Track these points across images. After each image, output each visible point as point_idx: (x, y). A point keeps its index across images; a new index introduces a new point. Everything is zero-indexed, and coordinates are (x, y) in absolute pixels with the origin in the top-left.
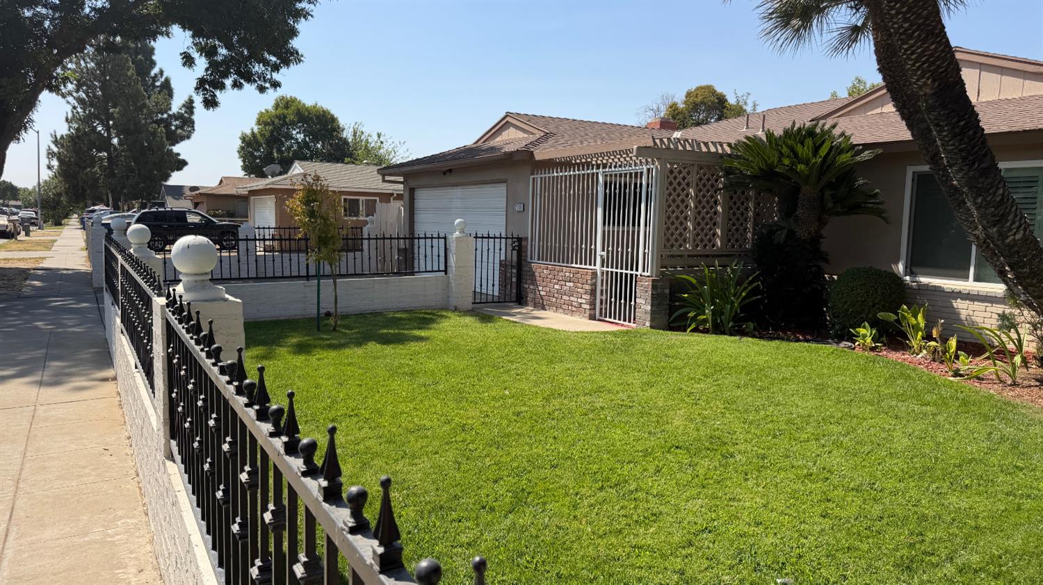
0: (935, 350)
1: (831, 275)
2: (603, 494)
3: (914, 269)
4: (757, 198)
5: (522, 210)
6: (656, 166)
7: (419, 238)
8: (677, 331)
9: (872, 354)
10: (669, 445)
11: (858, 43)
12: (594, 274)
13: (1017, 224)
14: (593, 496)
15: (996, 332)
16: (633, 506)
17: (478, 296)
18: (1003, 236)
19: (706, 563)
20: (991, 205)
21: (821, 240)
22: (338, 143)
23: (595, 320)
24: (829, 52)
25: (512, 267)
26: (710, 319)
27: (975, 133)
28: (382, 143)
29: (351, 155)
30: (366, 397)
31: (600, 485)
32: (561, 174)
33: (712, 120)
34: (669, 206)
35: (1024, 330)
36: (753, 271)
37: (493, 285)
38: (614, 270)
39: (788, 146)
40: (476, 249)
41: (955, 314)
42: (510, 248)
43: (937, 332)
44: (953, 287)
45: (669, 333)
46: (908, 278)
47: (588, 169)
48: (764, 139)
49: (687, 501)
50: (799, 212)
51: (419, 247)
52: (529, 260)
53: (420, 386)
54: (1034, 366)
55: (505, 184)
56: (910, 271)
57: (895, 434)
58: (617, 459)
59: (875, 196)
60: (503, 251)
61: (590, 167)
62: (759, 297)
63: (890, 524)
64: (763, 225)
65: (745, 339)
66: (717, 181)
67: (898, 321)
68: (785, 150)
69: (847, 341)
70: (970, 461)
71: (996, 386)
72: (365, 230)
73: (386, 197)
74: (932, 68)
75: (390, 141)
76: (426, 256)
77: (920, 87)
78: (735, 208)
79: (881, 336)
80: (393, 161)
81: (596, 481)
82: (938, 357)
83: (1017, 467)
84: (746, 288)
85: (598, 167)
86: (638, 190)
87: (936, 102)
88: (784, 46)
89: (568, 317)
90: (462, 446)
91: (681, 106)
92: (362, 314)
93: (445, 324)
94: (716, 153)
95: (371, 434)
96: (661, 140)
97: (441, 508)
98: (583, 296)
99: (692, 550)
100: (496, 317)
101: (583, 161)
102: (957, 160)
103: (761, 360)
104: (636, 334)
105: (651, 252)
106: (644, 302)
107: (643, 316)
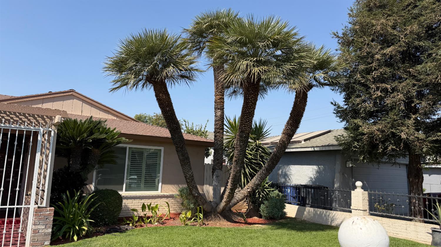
3: (98, 187)
6: (53, 130)
105: (48, 189)
106: (43, 227)
107: (40, 238)
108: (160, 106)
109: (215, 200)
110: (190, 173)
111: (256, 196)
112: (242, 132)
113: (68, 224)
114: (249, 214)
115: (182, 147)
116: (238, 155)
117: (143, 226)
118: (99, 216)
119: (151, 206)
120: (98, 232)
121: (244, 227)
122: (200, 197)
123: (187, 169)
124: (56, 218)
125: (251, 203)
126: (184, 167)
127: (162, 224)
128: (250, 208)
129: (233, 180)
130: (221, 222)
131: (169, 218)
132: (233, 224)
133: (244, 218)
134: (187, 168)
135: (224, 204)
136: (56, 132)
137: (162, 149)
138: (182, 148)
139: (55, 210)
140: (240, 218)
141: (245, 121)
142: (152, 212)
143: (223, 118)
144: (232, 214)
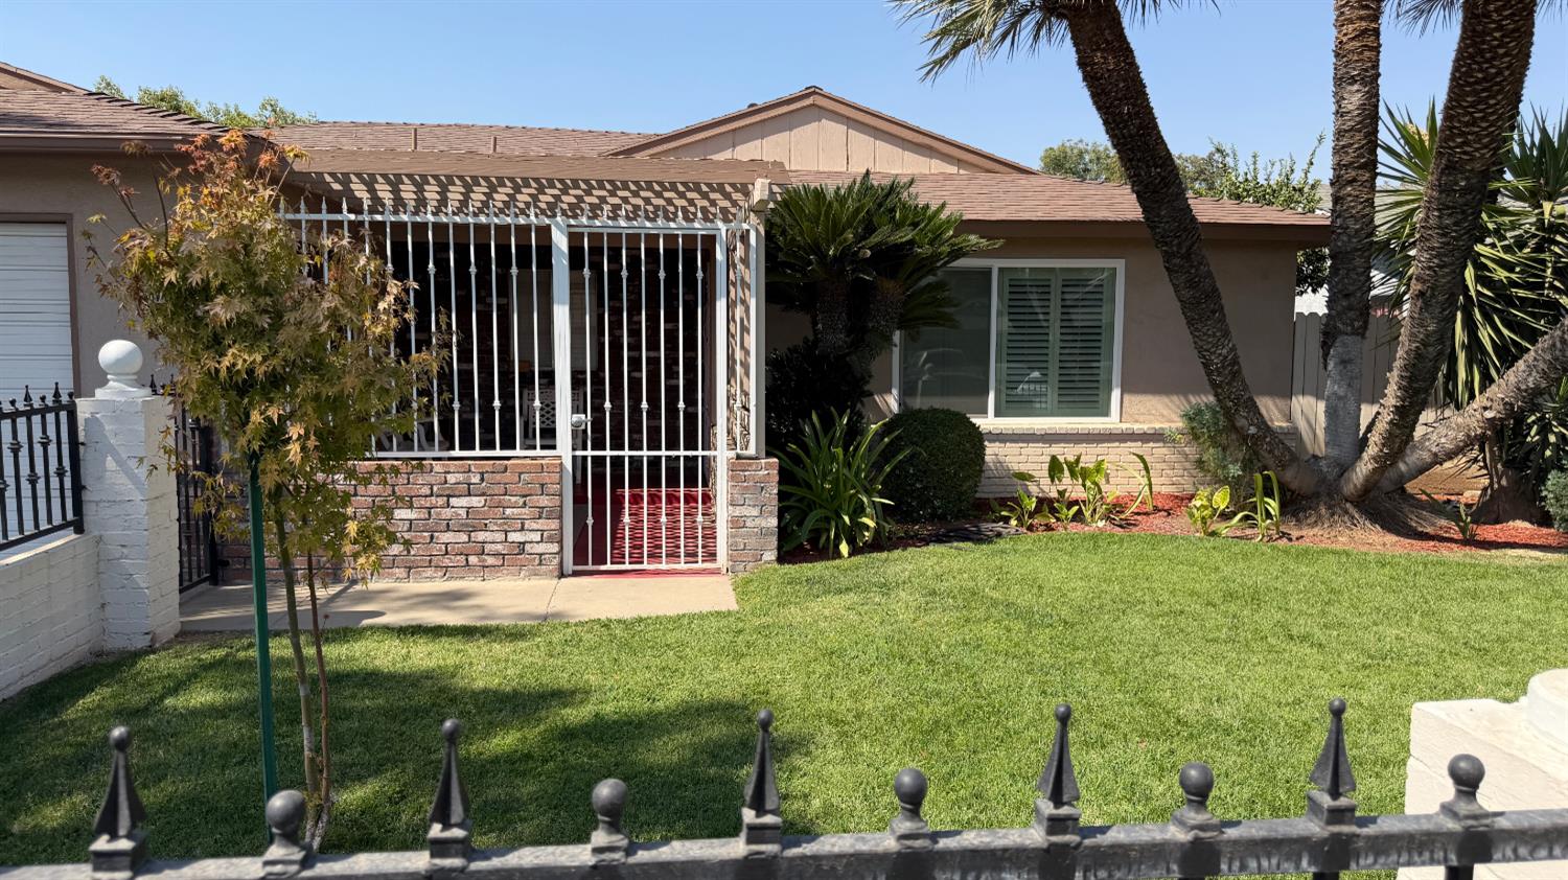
3: (910, 403)
12: (562, 467)
23: (567, 575)
56: (905, 404)
86: (699, 274)
105: (757, 406)
106: (755, 512)
107: (752, 542)
108: (1095, 103)
109: (1334, 452)
110: (1225, 351)
111: (1529, 439)
112: (1450, 168)
113: (821, 506)
114: (1490, 510)
115: (1189, 255)
116: (1430, 268)
117: (1053, 529)
118: (914, 491)
119: (1081, 465)
120: (912, 538)
121: (1457, 554)
122: (1268, 440)
123: (1209, 336)
124: (784, 488)
125: (1499, 466)
126: (1197, 329)
127: (1121, 526)
128: (1496, 486)
129: (1408, 374)
130: (1358, 533)
131: (1149, 508)
132: (1409, 541)
133: (1462, 524)
134: (1210, 332)
135: (1370, 467)
136: (763, 233)
137: (1119, 265)
138: (1187, 256)
139: (784, 465)
140: (1443, 522)
141: (1467, 119)
142: (1084, 486)
143: (1374, 117)
144: (1412, 506)
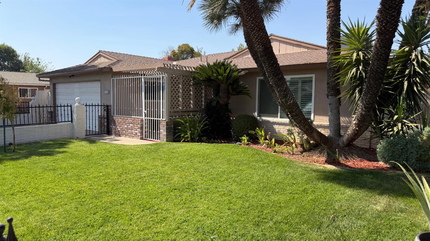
0: (268, 143)
1: (233, 118)
2: (143, 213)
3: (261, 115)
4: (205, 89)
5: (108, 93)
6: (165, 75)
7: (58, 106)
8: (177, 142)
9: (247, 146)
10: (172, 189)
11: (238, 31)
12: (142, 120)
13: (291, 97)
14: (139, 214)
15: (287, 136)
16: (156, 216)
17: (88, 132)
18: (286, 102)
19: (185, 235)
20: (282, 91)
21: (229, 105)
22: (17, 62)
23: (143, 139)
24: (228, 34)
25: (104, 118)
26: (189, 136)
27: (276, 65)
28: (39, 62)
29: (23, 68)
30: (30, 182)
31: (142, 209)
32: (125, 78)
33: (189, 58)
34: (172, 92)
35: (296, 135)
36: (205, 116)
37: (96, 127)
38: (150, 118)
39: (215, 69)
40: (86, 111)
41: (274, 130)
42: (103, 110)
43: (269, 137)
44: (273, 121)
45: (174, 143)
46: (259, 118)
47: (137, 76)
48: (207, 66)
49: (178, 211)
50: (220, 94)
51: (58, 111)
52: (112, 115)
53: (58, 175)
54: (299, 147)
55: (100, 82)
56: (259, 115)
57: (254, 175)
58: (150, 197)
59: (246, 88)
60: (100, 111)
61: (138, 75)
62: (208, 127)
63: (252, 209)
64: (208, 99)
65: (203, 143)
66: (190, 82)
67: (256, 134)
68: (214, 70)
69: (239, 142)
70: (279, 183)
71: (287, 155)
72: (30, 103)
73: (42, 88)
74: (262, 42)
75: (44, 62)
76: (61, 115)
77: (258, 48)
78: (197, 93)
79: (250, 139)
80: (45, 71)
81: (140, 208)
82: (269, 146)
83: (293, 183)
84: (202, 124)
85: (142, 75)
86: (159, 85)
87: (263, 54)
88: (212, 30)
89: (131, 139)
90: (79, 200)
91: (177, 51)
92: (29, 143)
93: (71, 146)
94: (189, 71)
95: (32, 199)
96: (167, 65)
97: (68, 229)
98: (137, 130)
99: (179, 230)
100: (97, 141)
101: (135, 72)
102: (271, 75)
103: (208, 151)
104: (159, 144)
106: (163, 131)
107: (163, 137)
137: (313, 76)
